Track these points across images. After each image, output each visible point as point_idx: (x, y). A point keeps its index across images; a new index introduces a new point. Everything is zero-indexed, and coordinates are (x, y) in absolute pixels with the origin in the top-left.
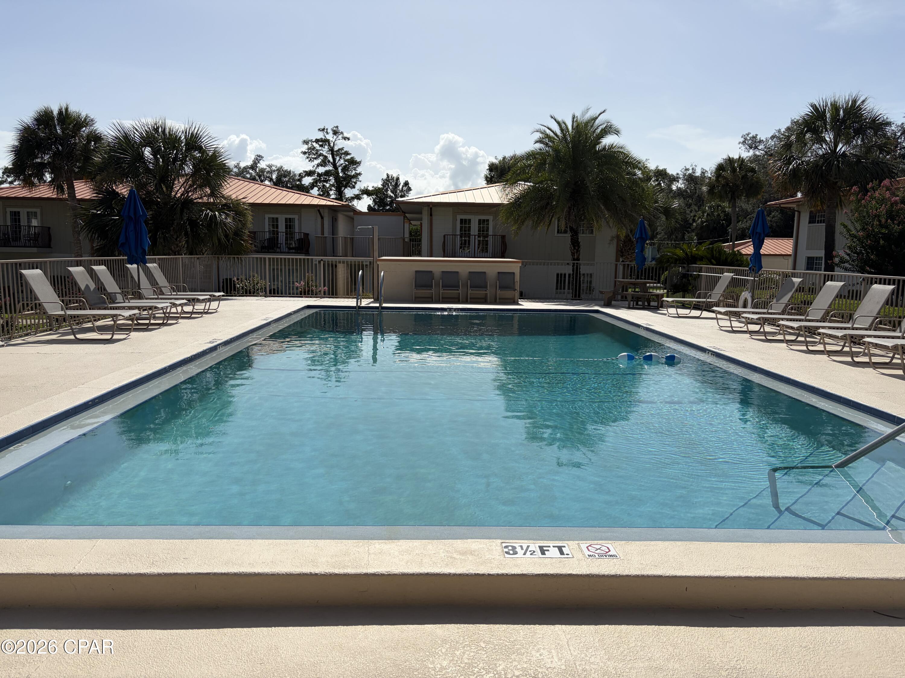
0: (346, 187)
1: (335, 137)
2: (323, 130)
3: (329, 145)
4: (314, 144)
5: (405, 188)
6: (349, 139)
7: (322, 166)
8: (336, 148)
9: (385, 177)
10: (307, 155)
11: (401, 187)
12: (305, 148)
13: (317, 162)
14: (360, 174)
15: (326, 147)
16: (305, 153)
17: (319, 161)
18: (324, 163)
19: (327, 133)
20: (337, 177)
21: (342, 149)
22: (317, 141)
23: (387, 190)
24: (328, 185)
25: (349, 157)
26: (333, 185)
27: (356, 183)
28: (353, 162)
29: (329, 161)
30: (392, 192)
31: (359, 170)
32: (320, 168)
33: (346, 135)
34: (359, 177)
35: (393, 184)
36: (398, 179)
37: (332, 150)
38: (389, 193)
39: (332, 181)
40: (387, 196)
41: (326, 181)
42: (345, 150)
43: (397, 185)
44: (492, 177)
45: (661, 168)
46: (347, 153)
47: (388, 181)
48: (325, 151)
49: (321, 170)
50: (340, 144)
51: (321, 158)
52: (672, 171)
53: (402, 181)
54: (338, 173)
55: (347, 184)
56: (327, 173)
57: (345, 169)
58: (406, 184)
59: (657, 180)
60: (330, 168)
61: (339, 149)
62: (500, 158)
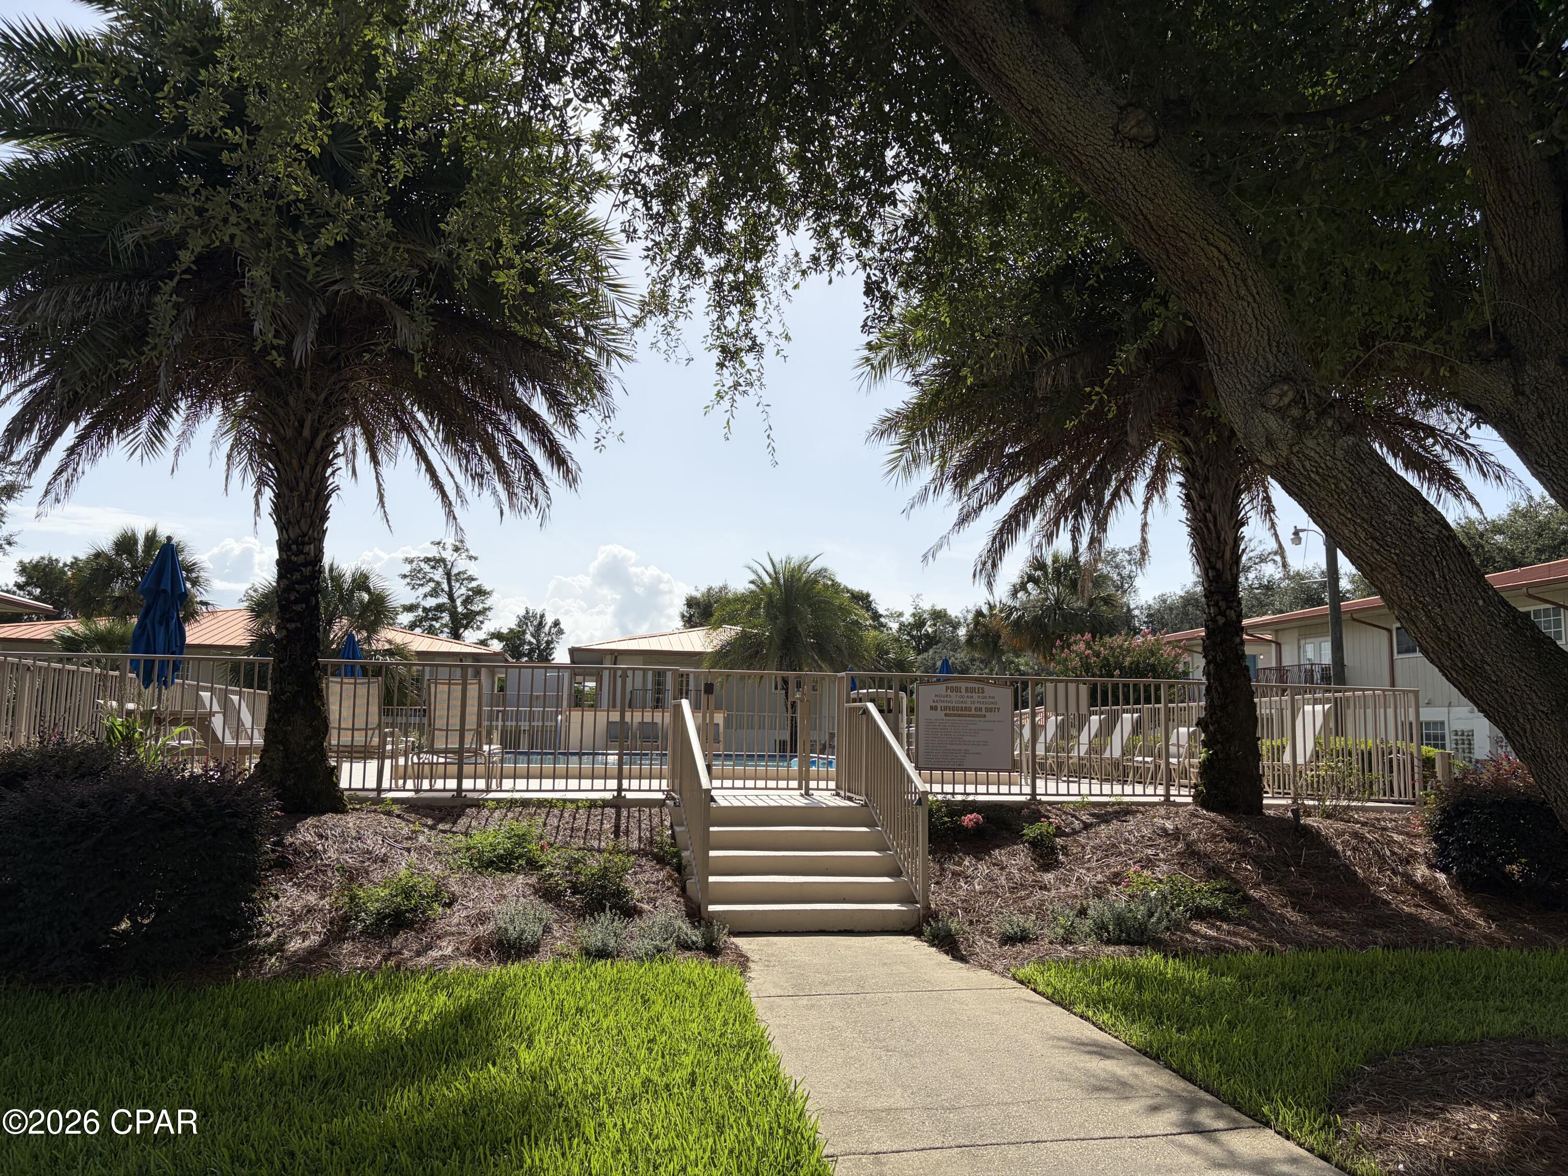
0: (466, 627)
1: (456, 554)
2: (439, 543)
3: (445, 566)
4: (422, 565)
5: (554, 630)
6: (476, 559)
7: (432, 596)
8: (455, 571)
9: (522, 612)
10: (408, 580)
11: (547, 629)
12: (407, 568)
13: (422, 591)
14: (489, 609)
15: (440, 569)
16: (405, 576)
17: (427, 589)
18: (434, 593)
19: (444, 549)
20: (453, 614)
21: (464, 573)
22: (426, 560)
23: (524, 633)
24: (437, 625)
25: (474, 584)
26: (446, 625)
27: (482, 622)
28: (480, 592)
29: (443, 590)
30: (532, 635)
31: (488, 603)
32: (429, 598)
33: (472, 553)
34: (488, 613)
35: (535, 623)
36: (542, 616)
37: (448, 574)
38: (528, 637)
39: (446, 618)
40: (524, 642)
41: (436, 619)
42: (469, 573)
43: (541, 625)
44: (691, 616)
45: (938, 608)
46: (471, 579)
47: (525, 619)
48: (439, 575)
49: (431, 602)
50: (461, 565)
51: (432, 584)
52: (954, 612)
53: (549, 620)
54: (455, 607)
55: (468, 623)
56: (440, 608)
57: (467, 601)
58: (556, 624)
59: (935, 625)
60: (443, 599)
61: (459, 574)
62: (703, 589)
